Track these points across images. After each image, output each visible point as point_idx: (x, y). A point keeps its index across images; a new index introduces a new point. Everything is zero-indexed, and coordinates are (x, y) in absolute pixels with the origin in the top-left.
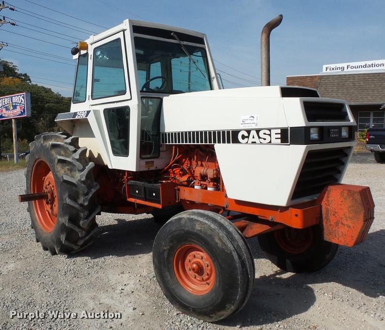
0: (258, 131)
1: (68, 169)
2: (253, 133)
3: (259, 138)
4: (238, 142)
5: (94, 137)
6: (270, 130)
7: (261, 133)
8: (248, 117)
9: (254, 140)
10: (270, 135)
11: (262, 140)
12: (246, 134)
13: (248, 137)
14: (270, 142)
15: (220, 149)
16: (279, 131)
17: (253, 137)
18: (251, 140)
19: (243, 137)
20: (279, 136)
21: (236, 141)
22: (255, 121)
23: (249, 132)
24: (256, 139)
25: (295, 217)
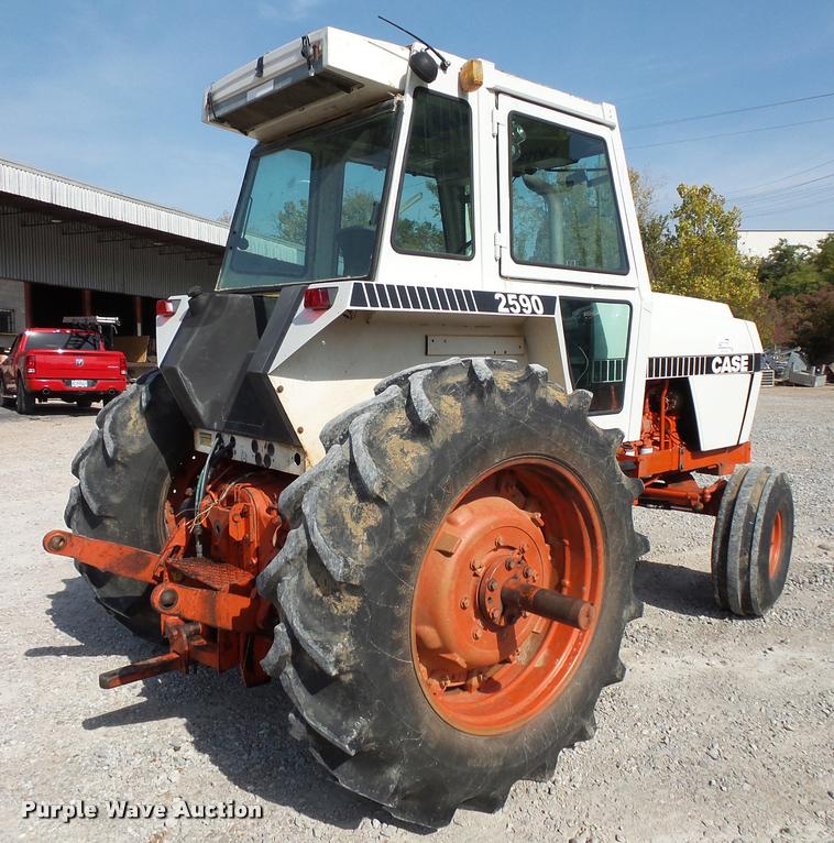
0: (731, 357)
2: (727, 359)
3: (731, 366)
4: (712, 373)
6: (740, 356)
7: (733, 360)
9: (726, 369)
10: (740, 362)
11: (733, 368)
12: (720, 362)
13: (721, 365)
14: (740, 370)
15: (697, 383)
16: (747, 357)
17: (726, 366)
18: (724, 368)
19: (718, 365)
20: (747, 363)
21: (710, 371)
23: (723, 358)
24: (729, 369)
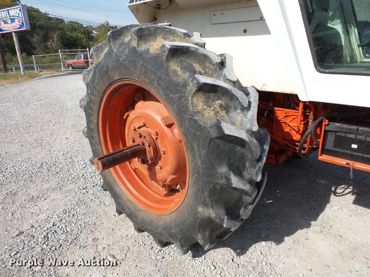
1: (221, 106)
5: (266, 31)
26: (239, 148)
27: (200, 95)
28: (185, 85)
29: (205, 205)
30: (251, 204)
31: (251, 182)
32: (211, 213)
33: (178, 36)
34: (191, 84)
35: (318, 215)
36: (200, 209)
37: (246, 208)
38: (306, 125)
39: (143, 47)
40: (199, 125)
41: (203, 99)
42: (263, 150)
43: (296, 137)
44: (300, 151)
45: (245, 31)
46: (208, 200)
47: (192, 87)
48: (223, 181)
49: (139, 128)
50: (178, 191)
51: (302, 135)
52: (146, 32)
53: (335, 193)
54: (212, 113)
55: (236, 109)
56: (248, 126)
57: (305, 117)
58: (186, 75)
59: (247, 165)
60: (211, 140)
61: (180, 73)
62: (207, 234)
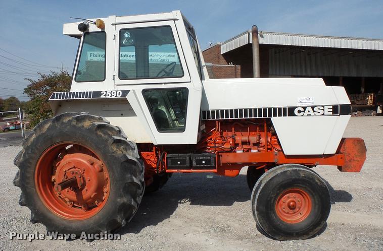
2: (309, 109)
3: (314, 111)
4: (294, 115)
6: (324, 107)
7: (316, 109)
8: (304, 98)
9: (309, 113)
10: (324, 110)
11: (316, 113)
12: (302, 110)
13: (304, 112)
14: (324, 114)
16: (331, 107)
17: (309, 111)
20: (331, 110)
22: (311, 100)
25: (341, 159)
26: (133, 166)
27: (114, 144)
28: (107, 140)
29: (121, 196)
30: (141, 195)
31: (140, 181)
32: (125, 200)
33: (96, 119)
34: (110, 140)
35: (173, 212)
36: (119, 200)
37: (139, 197)
38: (158, 158)
39: (80, 125)
40: (116, 157)
41: (116, 146)
42: (143, 168)
43: (154, 166)
44: (158, 172)
45: (122, 115)
46: (122, 193)
47: (110, 141)
48: (130, 181)
49: (68, 170)
50: (96, 206)
51: (157, 164)
52: (81, 118)
53: (180, 203)
54: (120, 152)
55: (129, 150)
56: (136, 156)
57: (157, 154)
58: (106, 137)
59: (137, 174)
60: (122, 163)
61: (103, 136)
62: (122, 214)
